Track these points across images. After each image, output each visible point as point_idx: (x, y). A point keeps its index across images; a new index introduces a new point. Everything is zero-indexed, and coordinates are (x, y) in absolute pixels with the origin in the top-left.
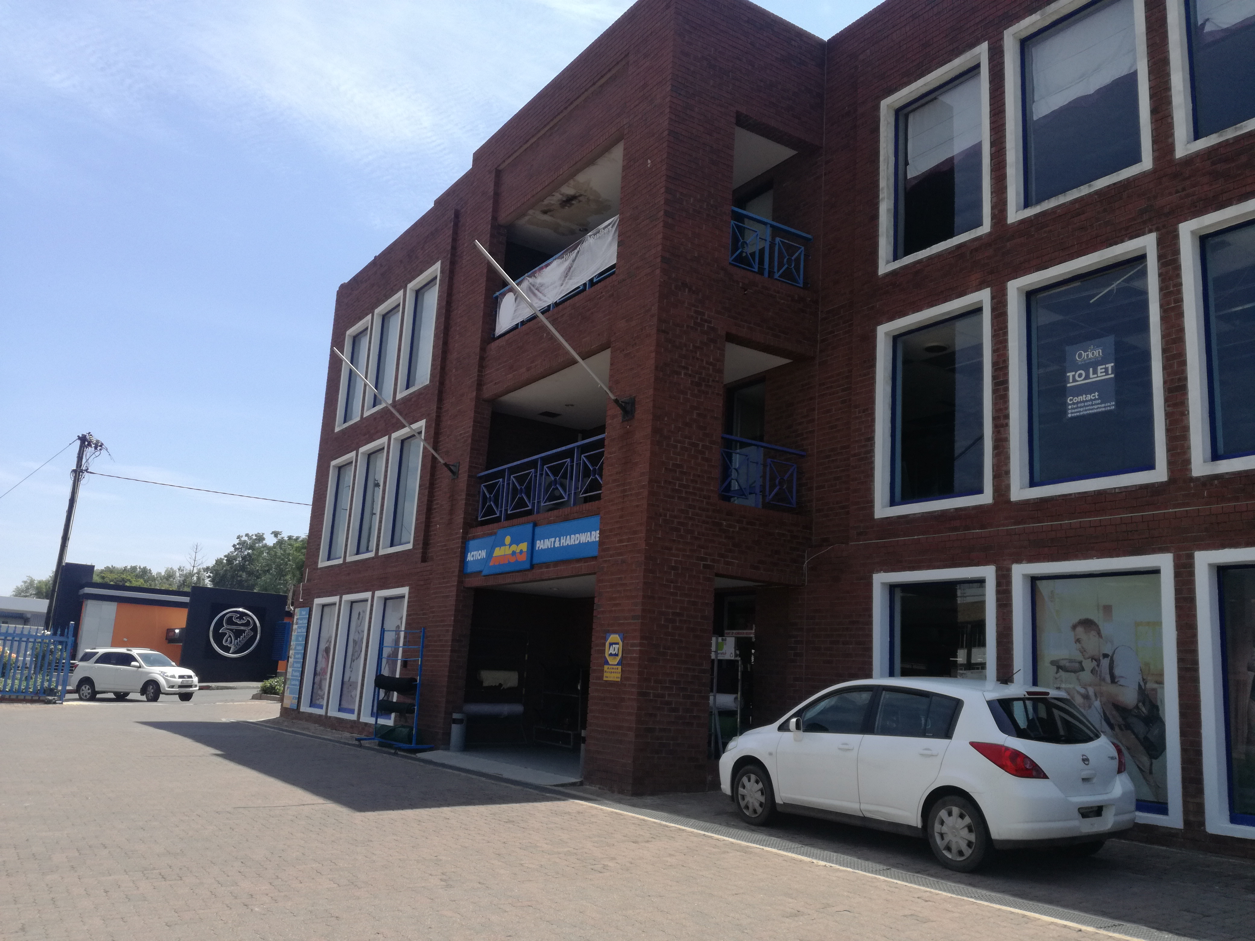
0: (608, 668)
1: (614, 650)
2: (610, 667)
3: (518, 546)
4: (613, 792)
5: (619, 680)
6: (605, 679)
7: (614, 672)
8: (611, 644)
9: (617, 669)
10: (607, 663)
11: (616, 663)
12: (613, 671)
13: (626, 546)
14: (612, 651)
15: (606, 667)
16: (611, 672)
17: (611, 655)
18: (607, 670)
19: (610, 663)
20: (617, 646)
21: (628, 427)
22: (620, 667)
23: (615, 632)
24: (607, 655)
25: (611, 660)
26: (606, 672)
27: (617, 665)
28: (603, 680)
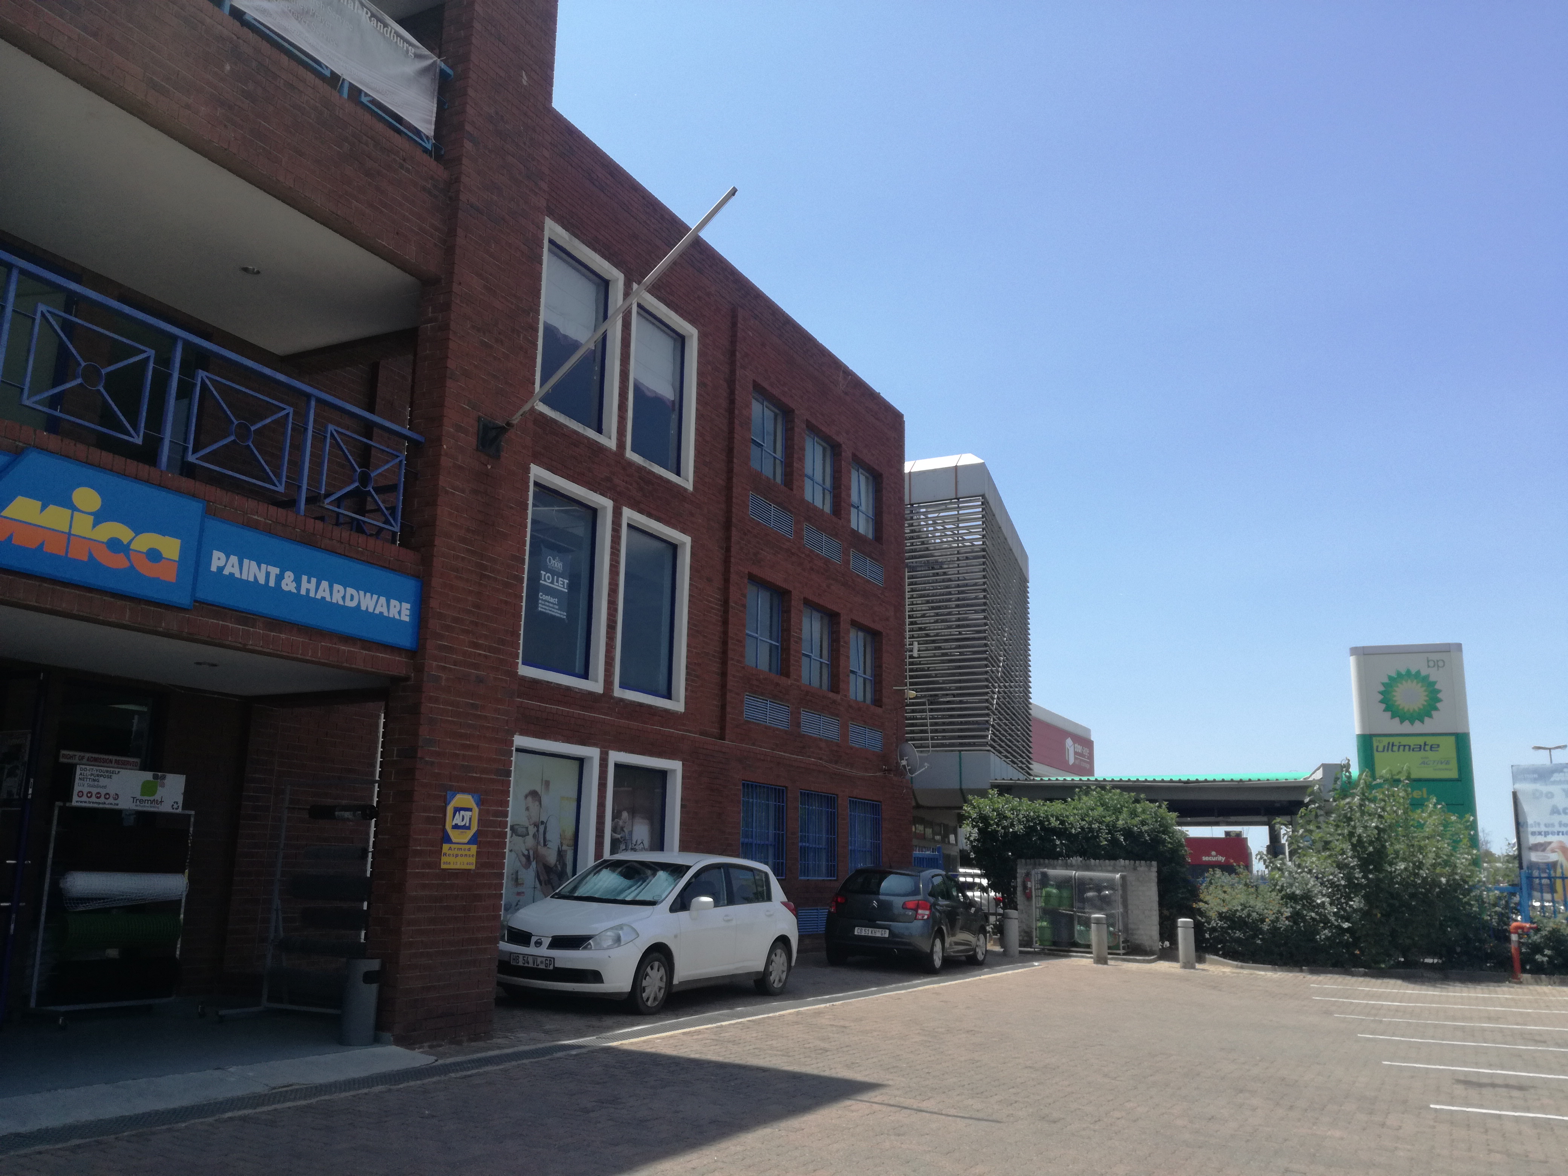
0: (450, 849)
1: (463, 820)
2: (453, 846)
3: (137, 534)
4: (459, 1043)
5: (473, 867)
6: (443, 866)
7: (461, 855)
8: (457, 810)
9: (469, 850)
10: (447, 839)
11: (466, 841)
12: (460, 853)
13: (486, 656)
14: (458, 820)
15: (446, 847)
16: (457, 856)
17: (456, 827)
18: (448, 852)
19: (454, 840)
20: (469, 813)
21: (489, 467)
22: (474, 848)
23: (464, 791)
24: (448, 827)
25: (454, 835)
26: (445, 854)
27: (468, 843)
28: (440, 868)
